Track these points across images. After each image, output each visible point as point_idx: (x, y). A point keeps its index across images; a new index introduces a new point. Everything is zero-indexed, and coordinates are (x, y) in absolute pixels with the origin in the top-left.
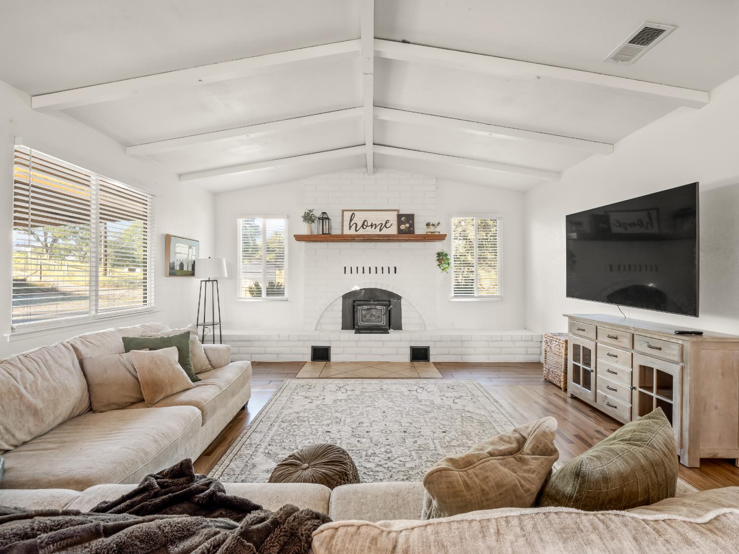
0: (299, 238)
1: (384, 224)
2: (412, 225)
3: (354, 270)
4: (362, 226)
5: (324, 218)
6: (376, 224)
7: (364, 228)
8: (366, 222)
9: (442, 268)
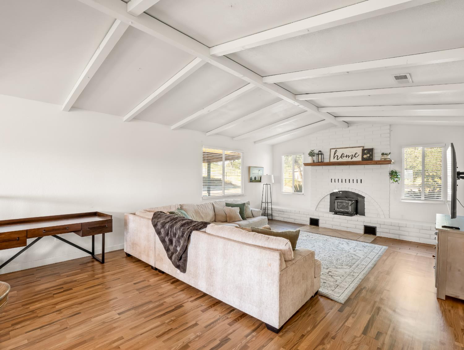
0: (306, 165)
1: (354, 155)
2: (372, 155)
3: (337, 181)
4: (341, 157)
5: (319, 154)
6: (349, 156)
7: (342, 158)
8: (343, 155)
9: (395, 180)
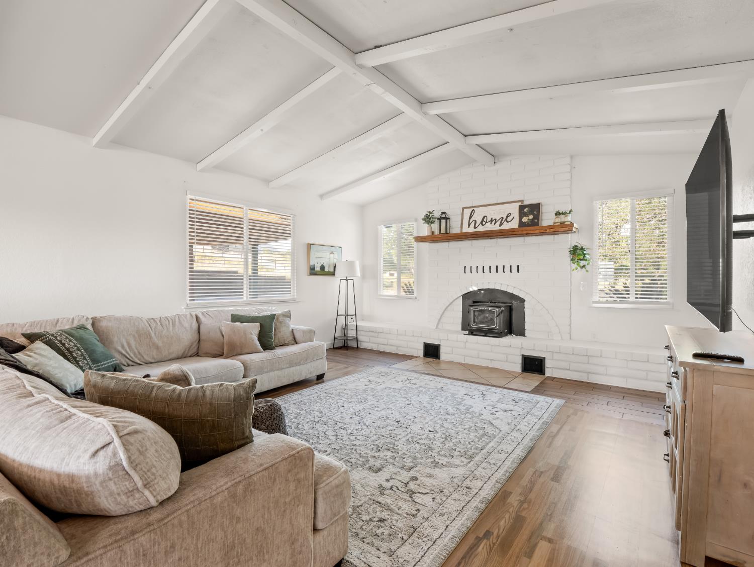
0: (419, 239)
1: (504, 219)
2: (537, 217)
3: (474, 270)
4: (482, 223)
5: (444, 217)
6: (495, 219)
7: (483, 225)
8: (486, 218)
9: (582, 265)
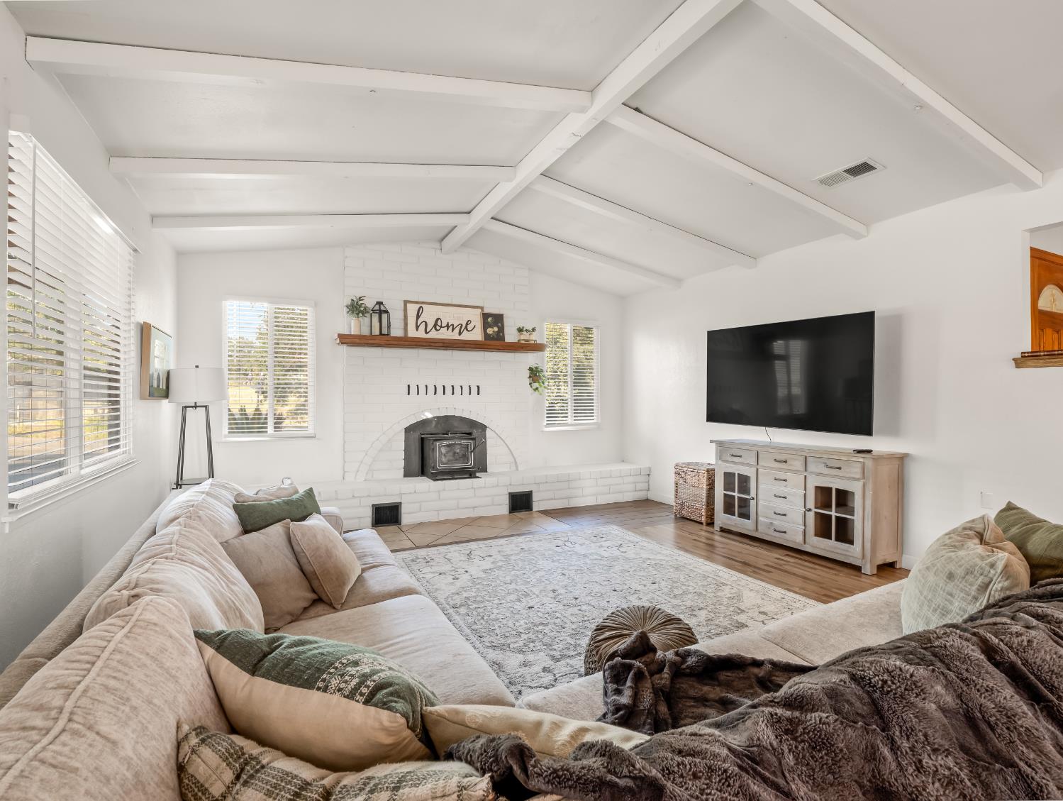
0: (345, 340)
1: (464, 326)
2: (501, 329)
3: (422, 390)
4: (435, 326)
5: (381, 310)
6: (453, 325)
7: (437, 330)
8: (439, 321)
9: (534, 387)
